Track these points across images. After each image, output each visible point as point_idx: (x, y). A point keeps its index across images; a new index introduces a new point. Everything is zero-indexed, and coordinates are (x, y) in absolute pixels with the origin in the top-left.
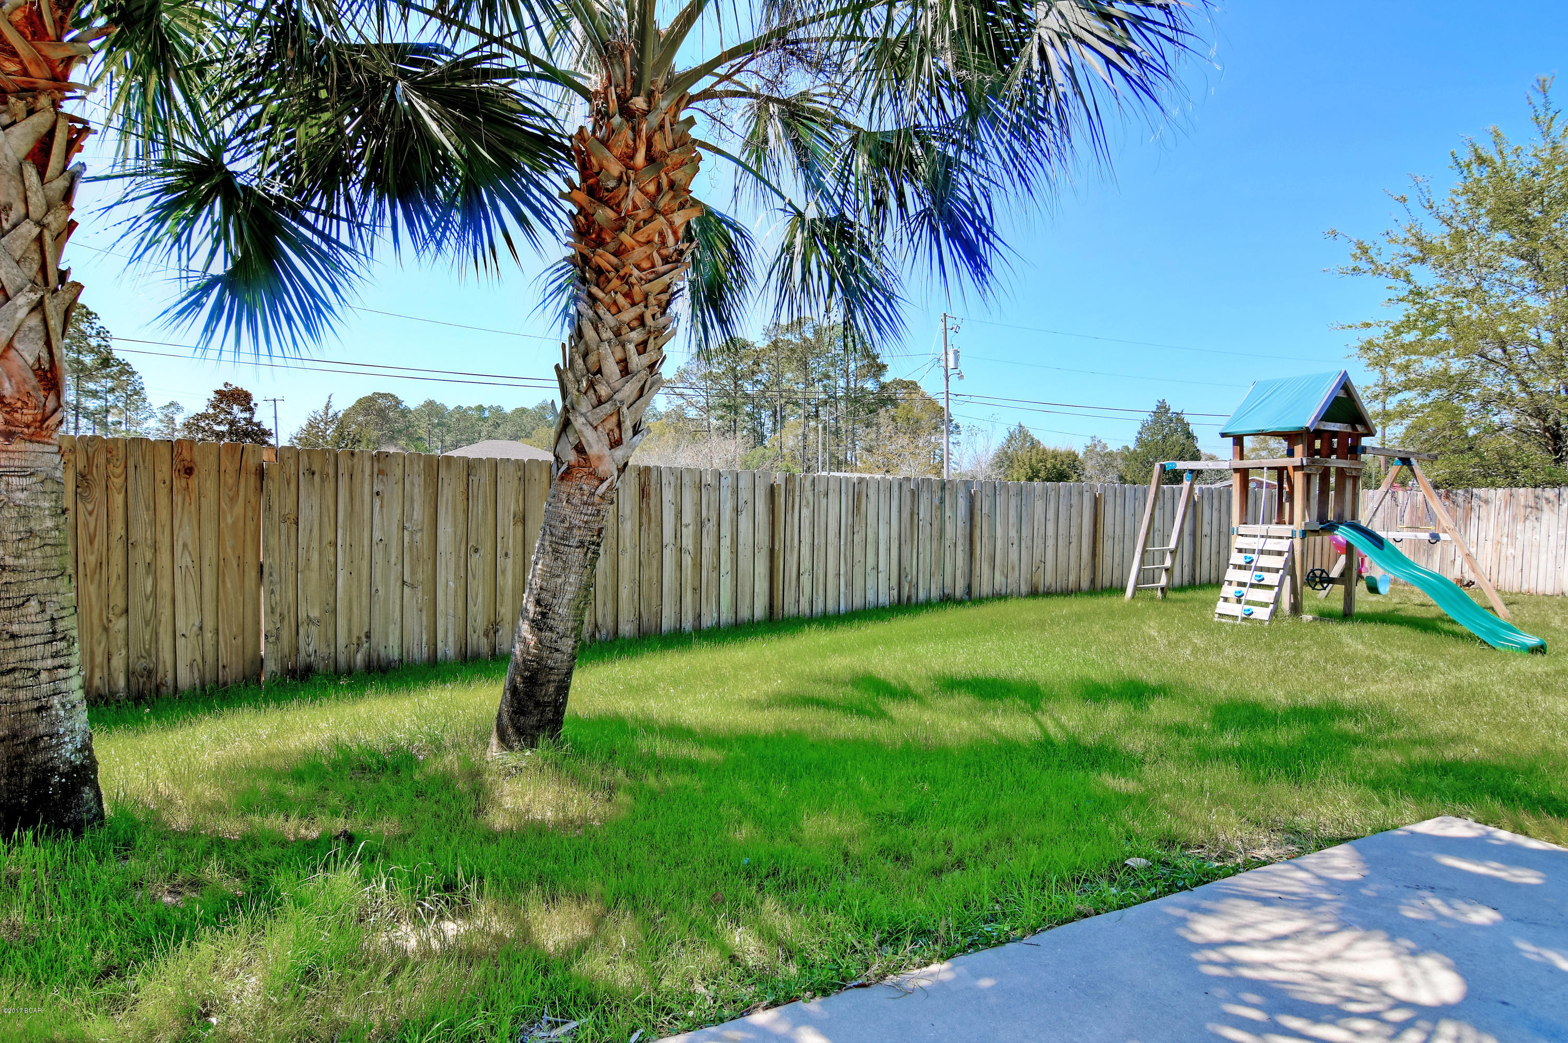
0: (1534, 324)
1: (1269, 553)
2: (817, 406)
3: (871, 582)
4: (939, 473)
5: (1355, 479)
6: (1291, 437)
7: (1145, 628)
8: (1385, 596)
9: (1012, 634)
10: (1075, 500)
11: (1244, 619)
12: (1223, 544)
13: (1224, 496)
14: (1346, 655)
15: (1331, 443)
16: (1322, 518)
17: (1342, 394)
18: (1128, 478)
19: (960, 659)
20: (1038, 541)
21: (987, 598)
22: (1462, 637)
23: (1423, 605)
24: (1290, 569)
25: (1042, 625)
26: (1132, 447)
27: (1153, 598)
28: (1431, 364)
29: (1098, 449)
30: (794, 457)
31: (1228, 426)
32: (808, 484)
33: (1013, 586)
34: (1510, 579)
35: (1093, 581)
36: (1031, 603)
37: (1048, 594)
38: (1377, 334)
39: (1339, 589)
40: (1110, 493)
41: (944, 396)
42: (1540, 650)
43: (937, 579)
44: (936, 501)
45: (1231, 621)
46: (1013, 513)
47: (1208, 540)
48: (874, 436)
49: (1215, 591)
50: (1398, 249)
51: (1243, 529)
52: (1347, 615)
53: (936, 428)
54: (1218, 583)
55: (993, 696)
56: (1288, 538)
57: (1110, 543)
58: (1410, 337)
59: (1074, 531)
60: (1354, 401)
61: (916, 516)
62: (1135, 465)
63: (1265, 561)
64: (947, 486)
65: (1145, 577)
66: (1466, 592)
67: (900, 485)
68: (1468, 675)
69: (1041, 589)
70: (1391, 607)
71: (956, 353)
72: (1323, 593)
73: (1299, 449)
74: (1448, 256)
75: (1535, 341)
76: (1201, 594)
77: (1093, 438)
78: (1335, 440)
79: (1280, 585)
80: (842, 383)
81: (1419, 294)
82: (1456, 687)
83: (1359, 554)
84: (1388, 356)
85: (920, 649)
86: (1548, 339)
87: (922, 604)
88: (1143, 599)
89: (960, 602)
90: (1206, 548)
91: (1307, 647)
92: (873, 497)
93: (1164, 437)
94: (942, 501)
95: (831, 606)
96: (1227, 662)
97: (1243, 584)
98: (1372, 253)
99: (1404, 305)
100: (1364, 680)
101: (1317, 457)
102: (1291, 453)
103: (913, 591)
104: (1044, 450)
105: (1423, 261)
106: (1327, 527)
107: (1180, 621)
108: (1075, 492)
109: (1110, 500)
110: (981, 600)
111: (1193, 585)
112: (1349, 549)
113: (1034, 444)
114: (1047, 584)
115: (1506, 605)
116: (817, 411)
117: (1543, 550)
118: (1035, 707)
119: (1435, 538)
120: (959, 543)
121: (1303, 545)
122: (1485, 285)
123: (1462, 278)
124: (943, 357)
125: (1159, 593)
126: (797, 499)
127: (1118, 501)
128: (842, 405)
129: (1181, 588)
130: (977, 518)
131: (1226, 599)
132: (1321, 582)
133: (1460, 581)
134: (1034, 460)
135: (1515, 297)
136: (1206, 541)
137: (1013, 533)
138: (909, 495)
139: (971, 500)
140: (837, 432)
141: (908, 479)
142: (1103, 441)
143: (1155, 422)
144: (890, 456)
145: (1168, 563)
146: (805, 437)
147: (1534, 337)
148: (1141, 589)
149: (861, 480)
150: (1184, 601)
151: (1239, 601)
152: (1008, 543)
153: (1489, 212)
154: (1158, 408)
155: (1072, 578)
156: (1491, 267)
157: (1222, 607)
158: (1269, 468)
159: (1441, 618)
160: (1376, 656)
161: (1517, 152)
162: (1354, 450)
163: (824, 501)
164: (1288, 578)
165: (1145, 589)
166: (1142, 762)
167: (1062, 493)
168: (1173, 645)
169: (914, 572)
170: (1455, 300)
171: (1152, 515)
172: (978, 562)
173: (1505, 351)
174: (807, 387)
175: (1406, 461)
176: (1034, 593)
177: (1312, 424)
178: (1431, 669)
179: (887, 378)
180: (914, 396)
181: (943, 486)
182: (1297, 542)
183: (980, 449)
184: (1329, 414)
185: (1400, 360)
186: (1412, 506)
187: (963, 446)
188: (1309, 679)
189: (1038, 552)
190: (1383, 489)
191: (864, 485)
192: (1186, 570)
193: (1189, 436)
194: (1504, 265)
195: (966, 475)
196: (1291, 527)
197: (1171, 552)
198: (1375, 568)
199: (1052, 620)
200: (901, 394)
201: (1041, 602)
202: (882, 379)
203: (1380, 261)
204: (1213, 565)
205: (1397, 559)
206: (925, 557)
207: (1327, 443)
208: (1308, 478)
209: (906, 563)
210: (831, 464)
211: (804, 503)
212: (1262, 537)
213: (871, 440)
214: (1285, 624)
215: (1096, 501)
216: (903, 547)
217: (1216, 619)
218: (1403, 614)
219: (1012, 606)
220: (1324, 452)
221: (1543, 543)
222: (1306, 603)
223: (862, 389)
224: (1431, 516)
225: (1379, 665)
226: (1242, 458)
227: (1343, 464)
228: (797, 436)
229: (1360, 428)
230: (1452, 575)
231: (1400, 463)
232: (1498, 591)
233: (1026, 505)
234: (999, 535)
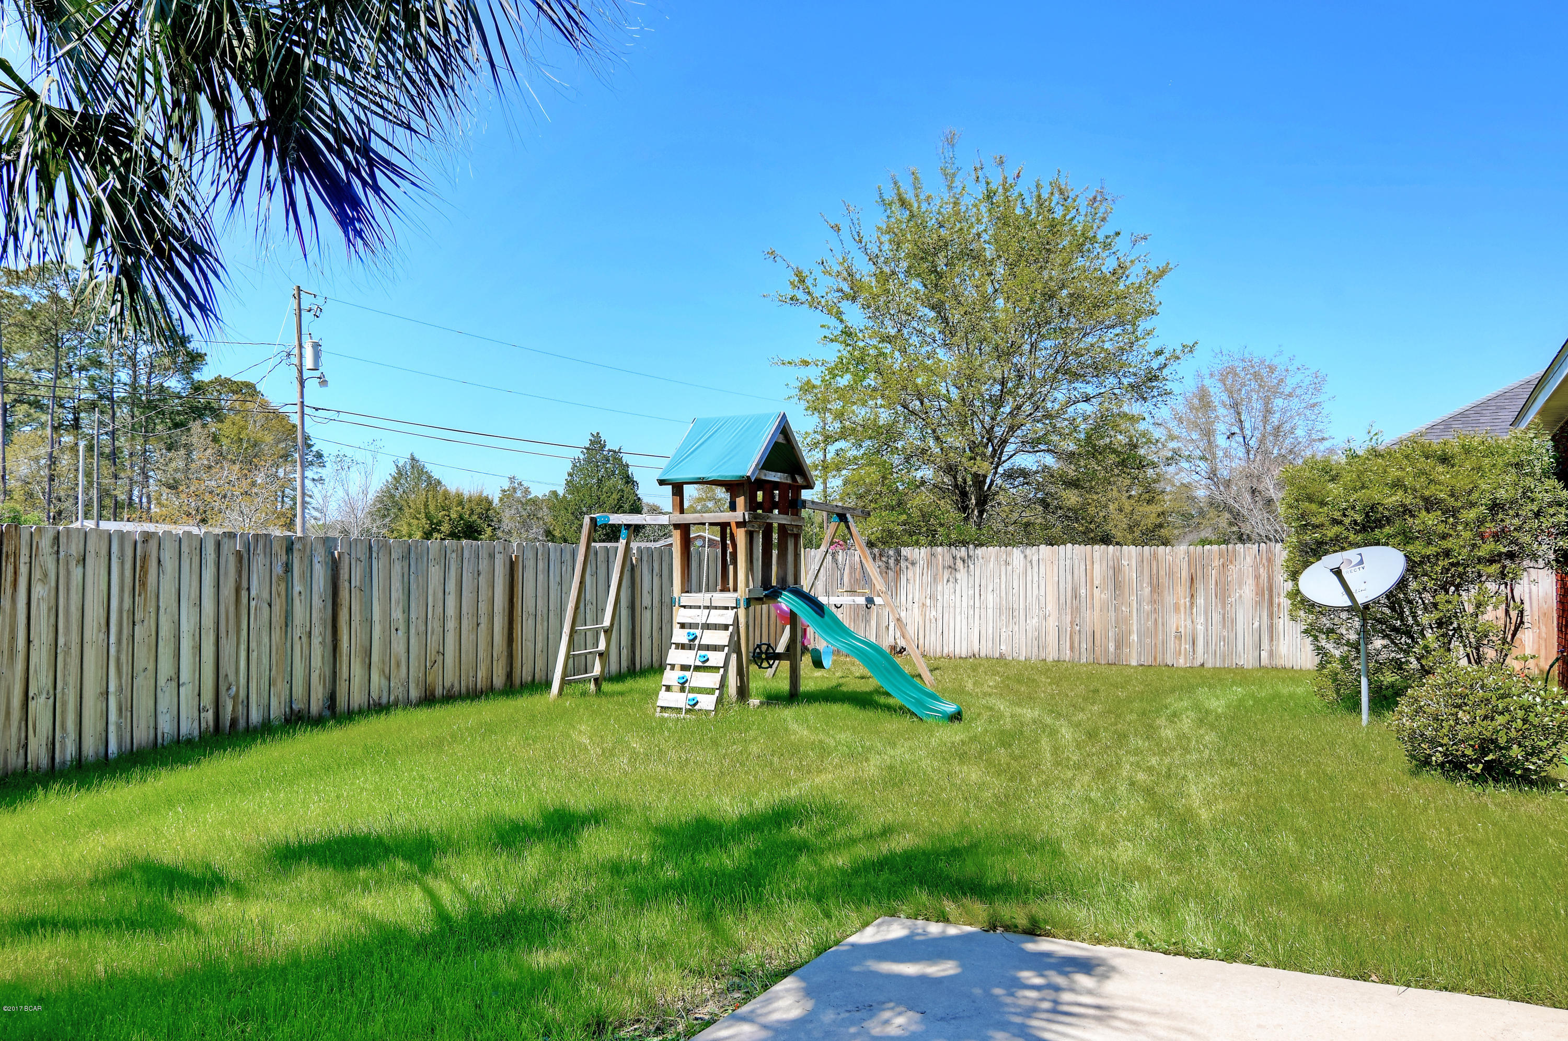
0: (944, 379)
1: (716, 627)
2: (76, 411)
3: (166, 701)
4: (290, 525)
5: (797, 537)
6: (734, 487)
7: (574, 735)
8: (829, 670)
9: (393, 764)
10: (484, 565)
11: (688, 711)
12: (666, 617)
13: (666, 558)
14: (792, 744)
15: (773, 496)
16: (766, 583)
17: (781, 440)
18: (557, 533)
19: (315, 810)
20: (434, 624)
21: (360, 712)
22: (895, 711)
23: (862, 678)
24: (735, 646)
25: (438, 744)
26: (561, 492)
27: (584, 694)
28: (861, 413)
29: (519, 494)
30: (30, 495)
31: (667, 471)
32: (45, 543)
33: (398, 692)
34: (933, 644)
35: (509, 675)
36: (423, 714)
37: (450, 698)
38: (814, 375)
39: (786, 664)
40: (530, 555)
41: (297, 408)
42: (957, 717)
43: (281, 688)
44: (278, 569)
45: (674, 716)
46: (396, 585)
47: (648, 613)
48: (181, 464)
49: (657, 677)
50: (830, 282)
51: (686, 599)
52: (793, 696)
53: (286, 457)
54: (658, 668)
55: (364, 861)
56: (733, 608)
57: (531, 622)
58: (844, 381)
59: (483, 607)
60: (793, 448)
61: (244, 593)
62: (565, 516)
63: (710, 637)
64: (297, 546)
65: (576, 666)
66: (898, 660)
67: (218, 545)
68: (900, 753)
69: (439, 692)
70: (834, 683)
71: (316, 346)
72: (770, 672)
73: (740, 501)
74: (875, 297)
75: (945, 396)
76: (641, 683)
77: (512, 479)
78: (777, 492)
79: (726, 666)
80: (124, 375)
81: (849, 334)
82: (891, 768)
83: (803, 625)
84: (826, 401)
85: (248, 804)
86: (955, 394)
87: (255, 729)
88: (573, 695)
89: (317, 722)
90: (646, 622)
91: (755, 739)
92: (169, 564)
93: (600, 481)
94: (288, 568)
95: (90, 747)
96: (670, 769)
97: (685, 668)
98: (809, 282)
99: (837, 346)
100: (809, 772)
101: (760, 511)
102: (733, 507)
103: (241, 709)
104: (446, 496)
105: (854, 299)
106: (770, 593)
107: (617, 719)
108: (484, 554)
109: (530, 564)
110: (350, 716)
111: (633, 671)
112: (792, 618)
113: (434, 485)
114: (448, 684)
115: (931, 671)
116: (76, 419)
117: (958, 610)
118: (425, 868)
119: (870, 601)
120: (316, 632)
121: (747, 616)
122: (905, 331)
123: (888, 323)
124: (296, 351)
125: (592, 686)
126: (23, 569)
127: (541, 565)
128: (123, 412)
129: (619, 677)
130: (344, 594)
131: (668, 688)
132: (767, 659)
133: (893, 648)
134: (432, 508)
135: (929, 348)
136: (647, 614)
137: (397, 614)
138: (232, 560)
139: (335, 566)
140: (114, 456)
141: (231, 536)
142: (525, 484)
143: (588, 461)
144: (207, 497)
145: (602, 646)
146: (53, 460)
147: (944, 391)
148: (570, 682)
149: (147, 537)
150: (622, 694)
151: (682, 690)
152: (389, 627)
153: (908, 256)
154: (592, 442)
155: (482, 674)
156: (910, 314)
157: (665, 699)
158: (711, 524)
159: (878, 691)
160: (821, 742)
161: (928, 199)
162: (794, 505)
163: (77, 572)
164: (734, 657)
165: (575, 681)
166: (567, 921)
167: (466, 554)
168: (607, 754)
169: (243, 681)
170: (880, 345)
171: (582, 582)
172: (345, 659)
173: (922, 403)
174: (57, 377)
175: (842, 518)
176: (429, 699)
177: (753, 473)
178: (869, 750)
179: (205, 375)
180: (250, 405)
181: (290, 546)
182: (742, 612)
183: (354, 490)
184: (768, 463)
185: (836, 406)
186: (851, 567)
187: (330, 484)
188: (755, 777)
189: (433, 642)
190: (823, 548)
191: (153, 544)
192: (624, 652)
193: (629, 481)
194: (919, 314)
195: (332, 527)
196: (735, 595)
197: (606, 632)
198: (817, 639)
199: (453, 736)
200: (227, 401)
201: (439, 713)
202: (196, 376)
203: (817, 293)
204: (655, 645)
205: (838, 628)
206: (261, 655)
207: (769, 495)
208: (750, 536)
209: (227, 667)
210: (102, 507)
211: (37, 575)
212: (707, 607)
213: (176, 470)
214: (732, 713)
215: (512, 566)
216: (223, 641)
217: (658, 715)
218: (844, 689)
219: (398, 720)
220: (766, 505)
221: (958, 604)
222: (753, 685)
223: (162, 389)
224: (866, 578)
225: (824, 751)
226: (682, 511)
227: (785, 520)
228: (37, 459)
229: (799, 479)
230: (886, 642)
231: (837, 519)
232: (924, 656)
233: (416, 573)
234: (376, 617)
